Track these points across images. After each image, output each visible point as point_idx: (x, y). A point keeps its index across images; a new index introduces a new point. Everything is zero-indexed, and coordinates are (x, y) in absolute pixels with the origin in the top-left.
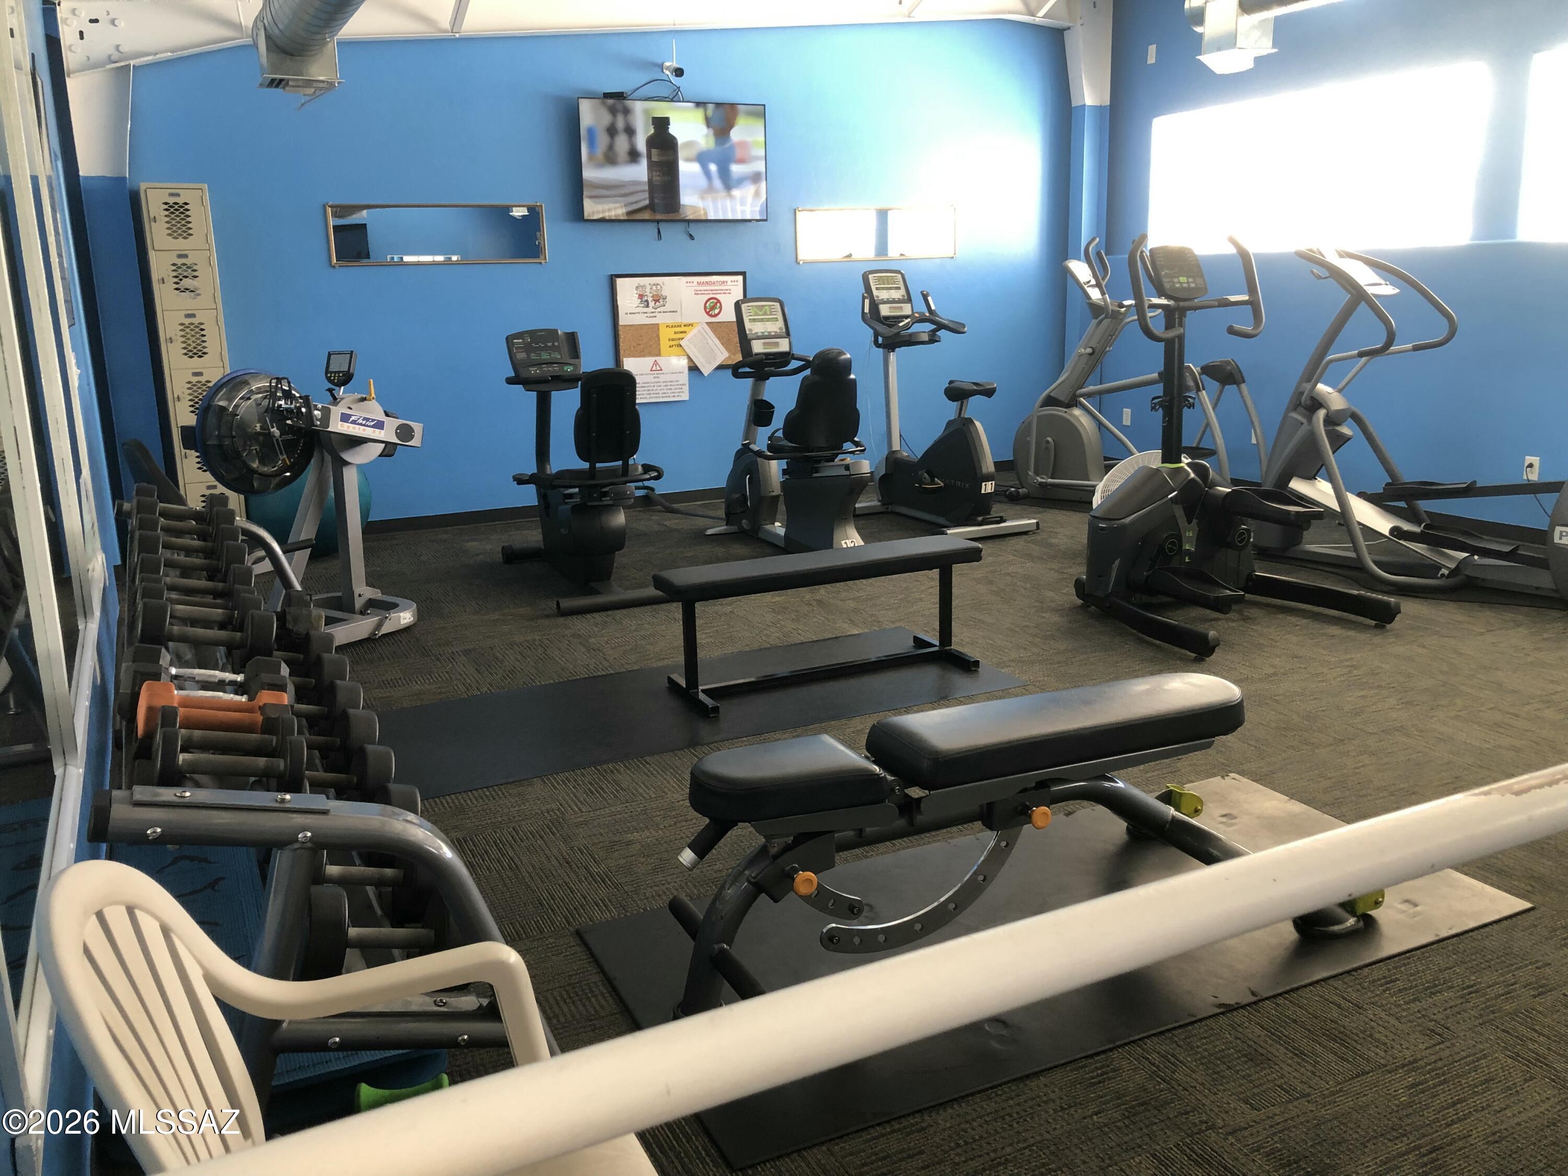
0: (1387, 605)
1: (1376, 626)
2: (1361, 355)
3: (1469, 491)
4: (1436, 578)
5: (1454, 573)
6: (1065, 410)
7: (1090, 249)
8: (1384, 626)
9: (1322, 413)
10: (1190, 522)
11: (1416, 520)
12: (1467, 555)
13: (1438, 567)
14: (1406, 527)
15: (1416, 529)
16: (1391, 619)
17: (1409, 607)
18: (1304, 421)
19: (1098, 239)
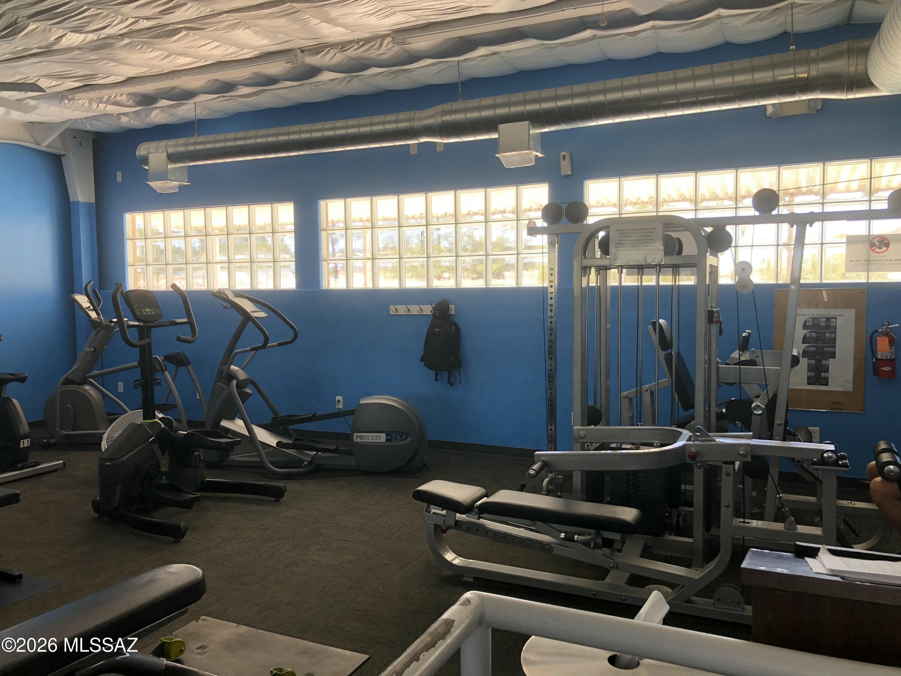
0: (279, 488)
1: (275, 501)
2: (252, 349)
3: (313, 418)
4: (303, 467)
5: (310, 463)
6: (79, 386)
7: (88, 287)
8: (279, 500)
9: (235, 382)
10: (164, 454)
11: (289, 436)
12: (315, 452)
13: (303, 461)
14: (284, 441)
15: (290, 442)
16: (282, 496)
17: (291, 487)
18: (225, 387)
19: (93, 282)
